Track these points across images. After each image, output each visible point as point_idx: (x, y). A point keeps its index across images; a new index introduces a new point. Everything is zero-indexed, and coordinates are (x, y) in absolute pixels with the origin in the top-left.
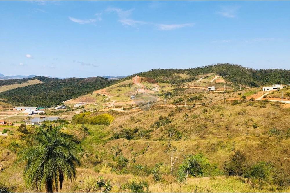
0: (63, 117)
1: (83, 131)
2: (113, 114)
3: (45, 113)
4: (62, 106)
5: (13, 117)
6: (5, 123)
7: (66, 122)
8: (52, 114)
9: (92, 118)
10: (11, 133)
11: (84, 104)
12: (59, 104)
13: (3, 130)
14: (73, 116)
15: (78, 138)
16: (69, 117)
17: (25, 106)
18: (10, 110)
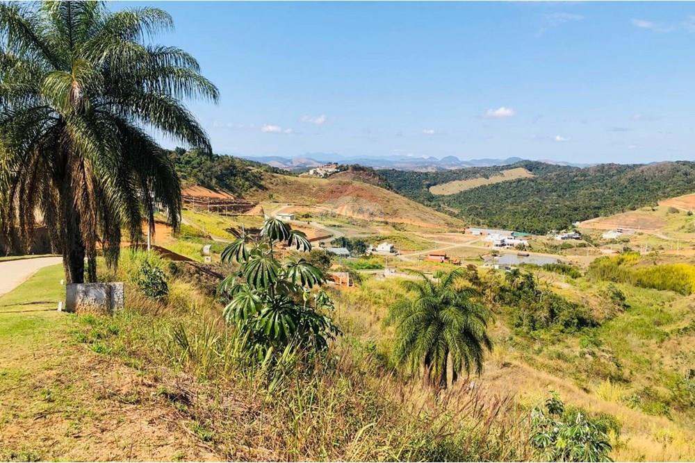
0: (568, 258)
1: (610, 300)
3: (530, 246)
4: (573, 233)
5: (463, 247)
6: (446, 258)
7: (573, 272)
8: (544, 249)
9: (642, 269)
11: (629, 233)
12: (566, 228)
13: (436, 272)
14: (592, 261)
15: (594, 313)
16: (583, 260)
17: (490, 226)
18: (460, 232)
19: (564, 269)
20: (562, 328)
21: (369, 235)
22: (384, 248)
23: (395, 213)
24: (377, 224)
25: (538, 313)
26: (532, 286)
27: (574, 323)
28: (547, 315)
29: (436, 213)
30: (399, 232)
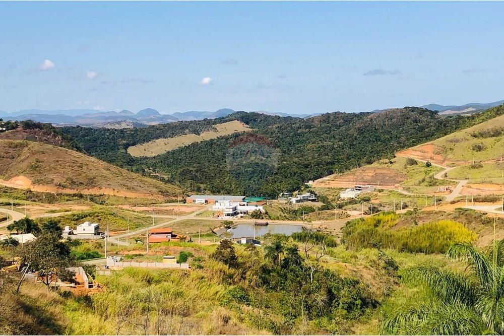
0: (315, 224)
1: (383, 271)
2: (470, 222)
3: (266, 213)
4: (308, 194)
5: (188, 221)
6: (173, 236)
8: (283, 215)
9: (403, 231)
10: (196, 263)
11: (369, 190)
12: (298, 188)
13: (179, 255)
14: (343, 225)
15: (373, 289)
16: (333, 226)
17: (213, 193)
18: (180, 201)
19: (318, 238)
20: (345, 312)
21: (62, 214)
22: (85, 230)
23: (91, 182)
24: (67, 198)
25: (313, 296)
26: (298, 261)
27: (357, 305)
28: (324, 297)
30: (101, 206)
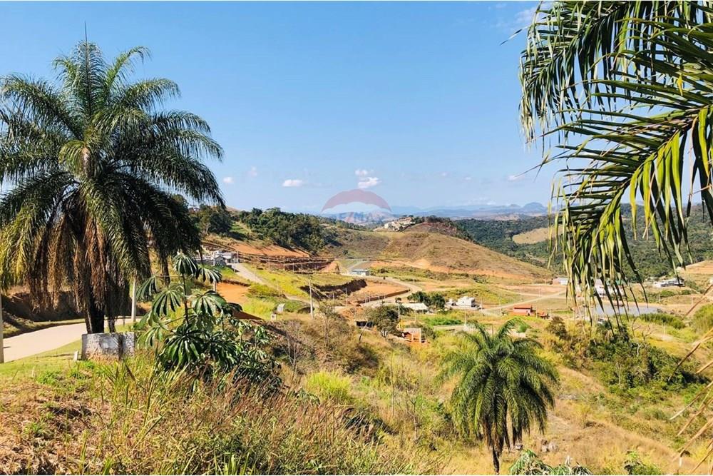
0: (669, 307)
4: (675, 279)
5: (551, 299)
6: (532, 311)
7: (675, 322)
10: (533, 334)
12: (666, 274)
14: (698, 309)
18: (547, 283)
19: (665, 320)
20: (664, 384)
21: (448, 289)
22: (464, 302)
23: (475, 265)
24: (456, 277)
25: (635, 368)
26: (626, 339)
27: (678, 379)
28: (646, 370)
29: (521, 263)
30: (480, 284)
